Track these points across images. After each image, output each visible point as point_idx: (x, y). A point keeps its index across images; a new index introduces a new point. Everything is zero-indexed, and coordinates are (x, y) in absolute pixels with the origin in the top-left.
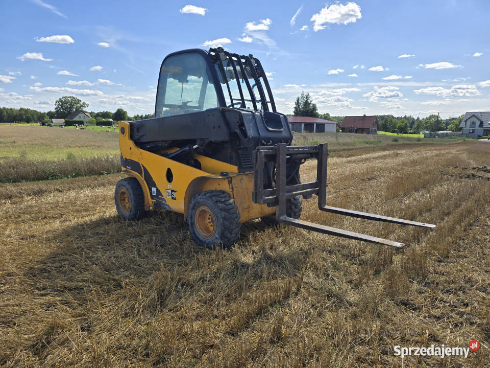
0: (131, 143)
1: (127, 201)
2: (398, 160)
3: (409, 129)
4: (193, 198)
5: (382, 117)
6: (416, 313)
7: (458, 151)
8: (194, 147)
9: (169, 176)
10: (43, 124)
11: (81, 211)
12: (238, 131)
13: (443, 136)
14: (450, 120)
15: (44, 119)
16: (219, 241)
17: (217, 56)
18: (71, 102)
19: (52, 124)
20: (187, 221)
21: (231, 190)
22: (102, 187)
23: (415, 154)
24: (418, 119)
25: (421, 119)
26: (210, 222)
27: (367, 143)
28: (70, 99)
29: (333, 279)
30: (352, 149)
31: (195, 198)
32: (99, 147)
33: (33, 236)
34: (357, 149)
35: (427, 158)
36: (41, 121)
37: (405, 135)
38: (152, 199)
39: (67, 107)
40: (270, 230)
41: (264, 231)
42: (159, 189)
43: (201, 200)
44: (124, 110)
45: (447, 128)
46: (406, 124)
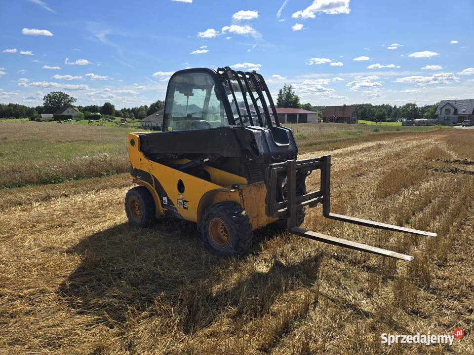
0: (141, 155)
1: (137, 209)
2: (382, 153)
3: (387, 117)
4: (206, 209)
5: (361, 106)
6: (426, 321)
7: (436, 140)
8: (205, 160)
9: (181, 187)
10: (32, 119)
11: (91, 218)
12: (249, 148)
13: (419, 124)
14: (425, 107)
15: (32, 114)
16: (233, 251)
17: (225, 74)
18: (60, 97)
19: (41, 119)
20: (199, 229)
21: (242, 201)
22: (105, 190)
23: (397, 145)
24: (395, 107)
25: (398, 107)
26: (222, 232)
27: (350, 134)
28: (58, 94)
29: (345, 288)
30: (337, 141)
31: (208, 209)
32: (89, 141)
33: (52, 248)
34: (340, 141)
35: (408, 150)
36: (30, 116)
37: (384, 124)
38: (163, 207)
39: (56, 102)
40: (278, 238)
41: (273, 238)
42: (170, 198)
43: (215, 212)
44: (112, 104)
45: (423, 116)
46: (384, 113)
